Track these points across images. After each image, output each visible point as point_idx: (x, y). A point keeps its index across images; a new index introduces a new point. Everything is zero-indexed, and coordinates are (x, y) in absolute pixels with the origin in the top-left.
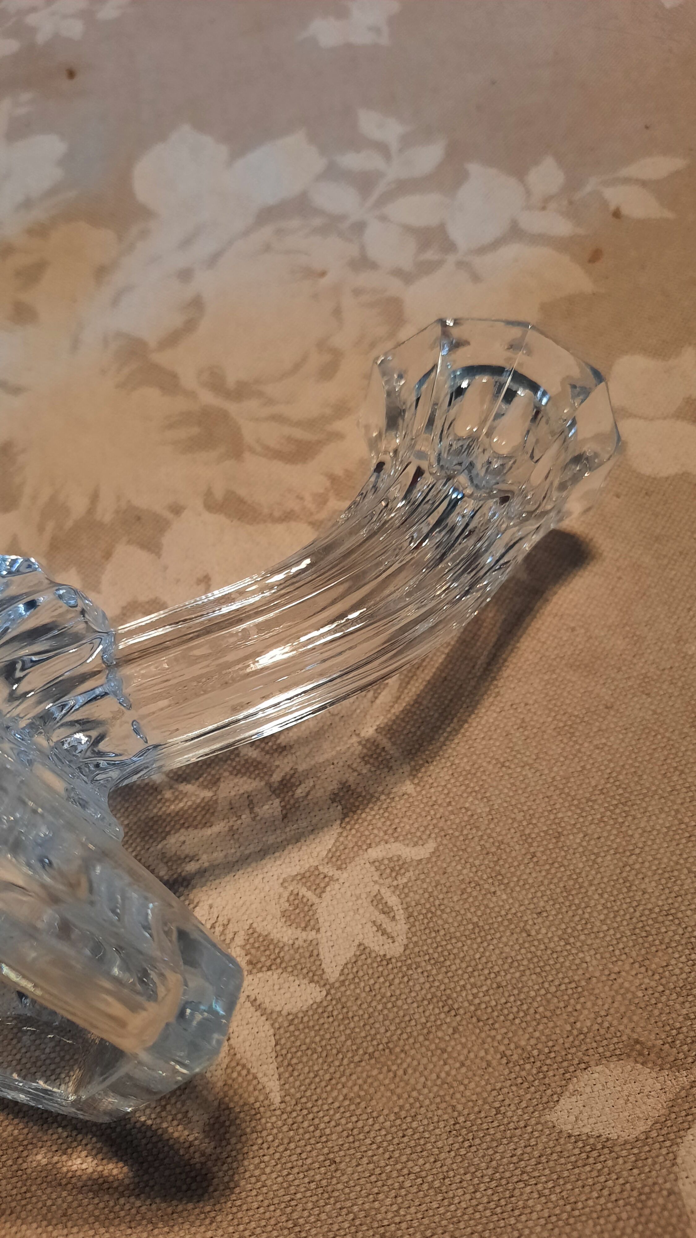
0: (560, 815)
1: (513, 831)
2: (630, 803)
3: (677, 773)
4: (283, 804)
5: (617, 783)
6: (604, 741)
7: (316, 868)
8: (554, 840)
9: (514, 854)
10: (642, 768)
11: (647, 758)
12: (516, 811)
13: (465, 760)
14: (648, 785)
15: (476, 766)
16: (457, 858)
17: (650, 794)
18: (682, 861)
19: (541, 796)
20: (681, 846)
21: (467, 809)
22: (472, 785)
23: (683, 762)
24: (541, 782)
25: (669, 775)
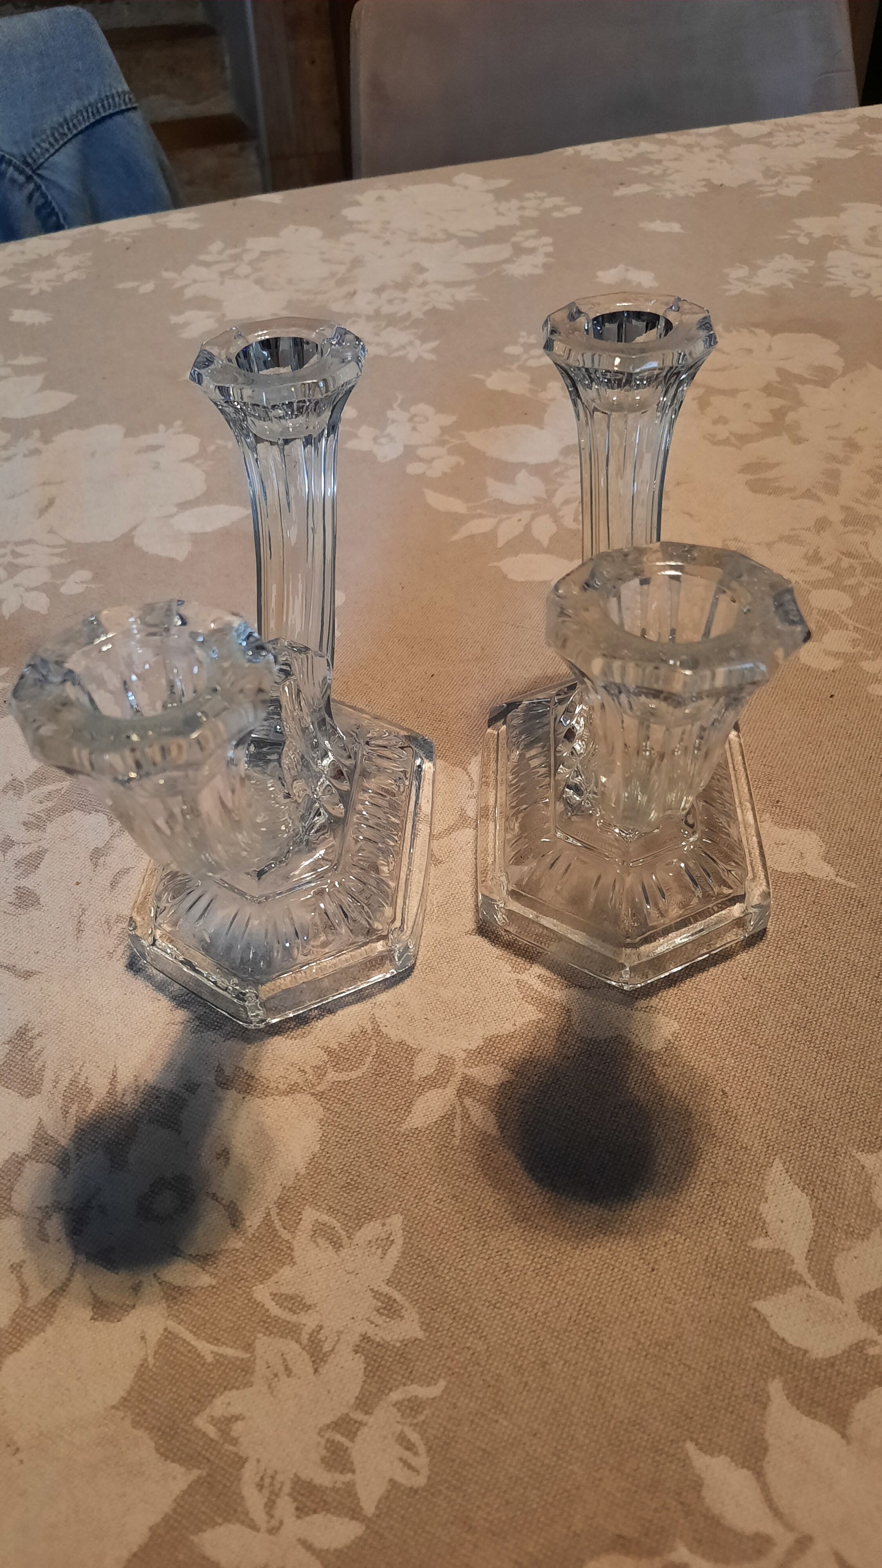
0: (544, 1346)
1: (507, 1364)
2: (598, 1331)
3: (633, 1300)
4: (313, 1359)
5: (587, 1314)
6: (574, 1277)
7: (347, 1415)
8: (541, 1369)
9: (510, 1385)
10: (605, 1298)
11: (608, 1289)
12: (509, 1346)
13: (464, 1304)
14: (611, 1313)
15: (473, 1309)
16: (464, 1394)
17: (613, 1320)
18: (642, 1377)
19: (527, 1331)
20: (641, 1364)
21: (469, 1348)
22: (471, 1326)
23: (636, 1291)
24: (526, 1319)
25: (626, 1302)
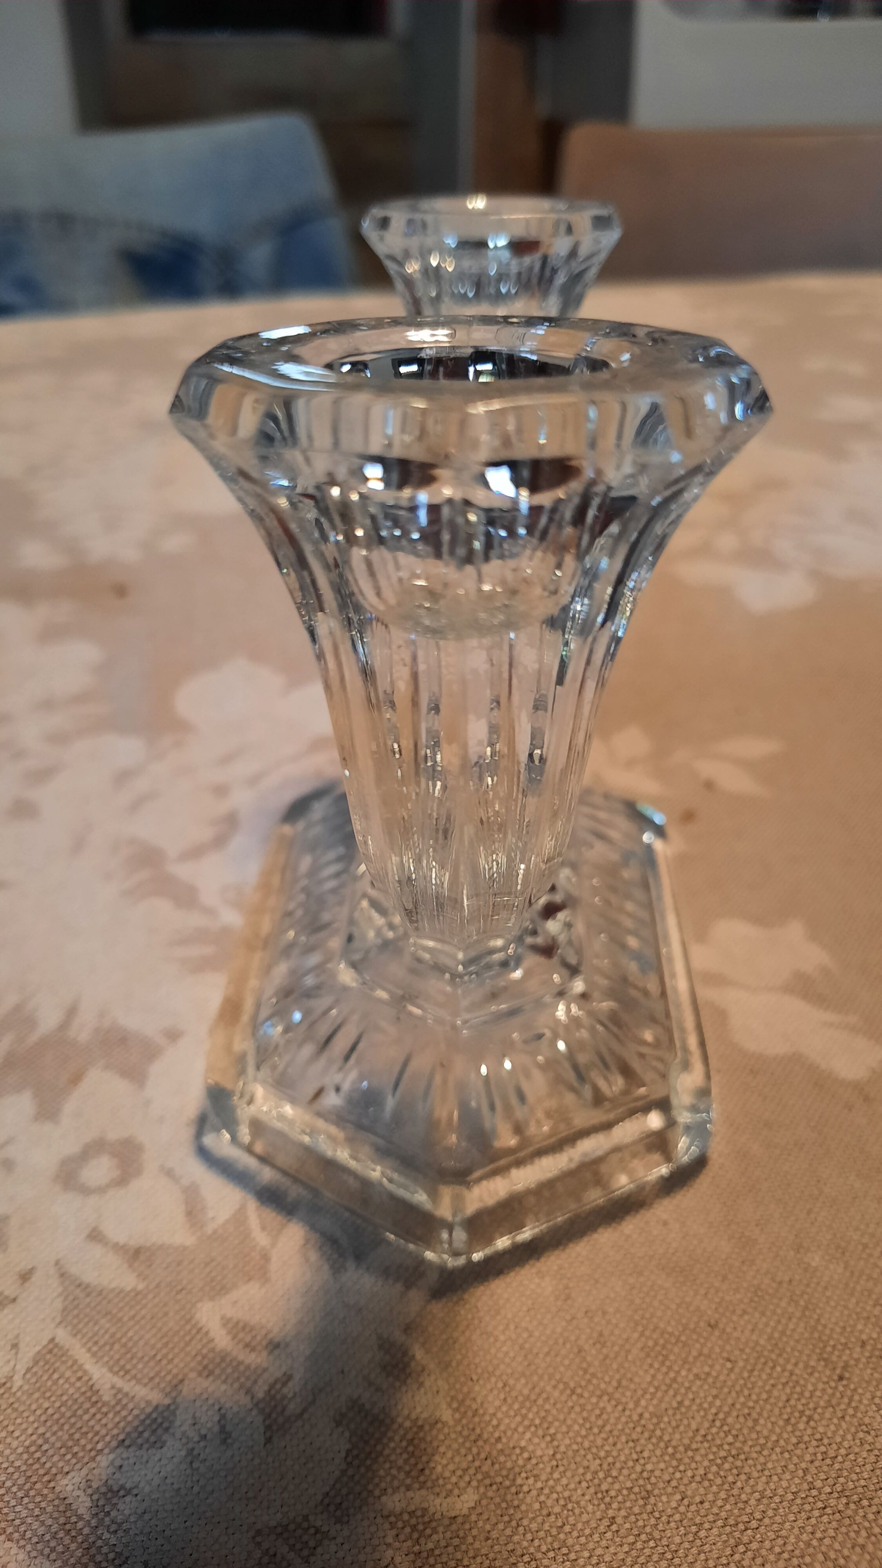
0: (649, 1467)
1: (584, 1484)
2: (742, 1457)
3: (804, 1419)
5: (726, 1428)
6: (707, 1369)
8: (641, 1502)
9: (585, 1517)
10: (758, 1409)
11: (764, 1396)
12: (590, 1457)
13: (523, 1381)
14: (765, 1433)
15: (537, 1390)
17: (769, 1445)
18: (815, 1543)
19: (623, 1439)
20: (813, 1521)
21: (523, 1449)
22: (531, 1416)
24: (623, 1419)
25: (793, 1421)
